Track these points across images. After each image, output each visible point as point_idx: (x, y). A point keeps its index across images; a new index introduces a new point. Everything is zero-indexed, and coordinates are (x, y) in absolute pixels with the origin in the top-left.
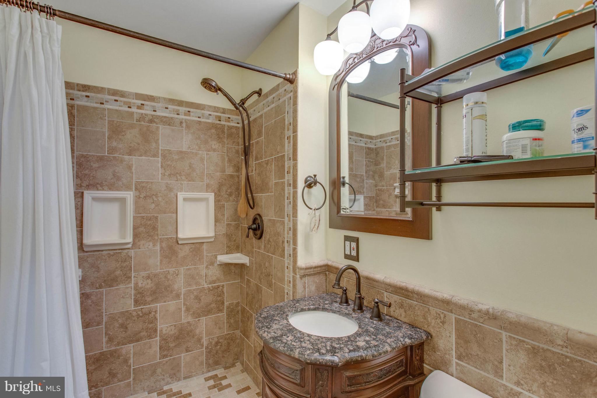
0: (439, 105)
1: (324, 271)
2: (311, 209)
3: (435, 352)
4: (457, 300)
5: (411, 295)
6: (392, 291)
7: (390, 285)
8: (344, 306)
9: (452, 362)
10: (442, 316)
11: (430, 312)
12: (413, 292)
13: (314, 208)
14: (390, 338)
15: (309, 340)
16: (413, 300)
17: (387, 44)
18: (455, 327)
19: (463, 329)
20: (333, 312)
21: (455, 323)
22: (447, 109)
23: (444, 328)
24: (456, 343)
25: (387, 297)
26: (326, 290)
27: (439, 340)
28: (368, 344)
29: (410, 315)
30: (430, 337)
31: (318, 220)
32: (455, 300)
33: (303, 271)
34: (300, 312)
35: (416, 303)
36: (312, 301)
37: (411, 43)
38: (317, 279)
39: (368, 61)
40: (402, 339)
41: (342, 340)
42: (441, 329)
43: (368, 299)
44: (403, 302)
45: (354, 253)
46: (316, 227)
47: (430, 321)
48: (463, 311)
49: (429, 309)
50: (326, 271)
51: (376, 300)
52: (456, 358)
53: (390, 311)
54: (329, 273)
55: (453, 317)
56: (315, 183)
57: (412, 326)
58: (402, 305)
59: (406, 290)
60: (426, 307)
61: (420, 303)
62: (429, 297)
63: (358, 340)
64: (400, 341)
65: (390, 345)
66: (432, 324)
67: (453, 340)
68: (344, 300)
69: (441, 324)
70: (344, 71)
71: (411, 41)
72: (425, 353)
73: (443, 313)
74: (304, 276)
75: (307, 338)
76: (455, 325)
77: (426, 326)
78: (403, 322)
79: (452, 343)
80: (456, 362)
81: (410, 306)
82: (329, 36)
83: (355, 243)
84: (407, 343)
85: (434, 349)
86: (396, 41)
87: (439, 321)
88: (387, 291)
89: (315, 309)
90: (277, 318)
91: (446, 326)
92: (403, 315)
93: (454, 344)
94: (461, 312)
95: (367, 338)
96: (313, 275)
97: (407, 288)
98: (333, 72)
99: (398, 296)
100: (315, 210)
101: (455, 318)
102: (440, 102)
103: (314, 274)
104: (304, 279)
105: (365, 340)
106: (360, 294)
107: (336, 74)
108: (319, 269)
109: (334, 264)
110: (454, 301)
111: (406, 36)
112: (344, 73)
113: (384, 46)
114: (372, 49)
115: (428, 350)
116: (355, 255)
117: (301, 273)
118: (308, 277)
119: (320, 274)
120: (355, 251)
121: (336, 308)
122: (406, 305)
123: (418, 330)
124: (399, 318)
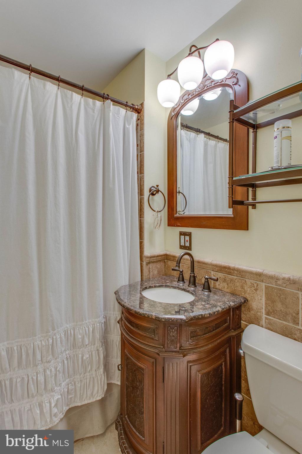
0: (255, 130)
1: (164, 260)
2: (155, 211)
3: (250, 311)
4: (267, 272)
5: (233, 272)
6: (217, 270)
7: (216, 266)
8: (181, 283)
9: (262, 317)
10: (255, 285)
11: (246, 283)
12: (234, 269)
13: (157, 211)
14: (220, 302)
15: (161, 306)
16: (234, 276)
17: (215, 84)
18: (265, 292)
19: (271, 293)
20: (173, 288)
21: (265, 289)
22: (261, 133)
23: (257, 294)
24: (266, 304)
25: (213, 275)
26: (165, 273)
27: (252, 303)
28: (205, 307)
29: (231, 287)
30: (246, 301)
31: (160, 220)
32: (266, 272)
33: (148, 259)
34: (148, 288)
35: (236, 277)
36: (156, 281)
37: (234, 84)
38: (159, 265)
39: (197, 98)
40: (228, 303)
41: (185, 305)
42: (255, 295)
43: (198, 278)
44: (226, 278)
45: (187, 244)
46: (158, 225)
47: (246, 290)
48: (271, 280)
49: (245, 281)
50: (165, 259)
51: (207, 277)
52: (265, 314)
53: (216, 285)
54: (167, 261)
55: (263, 285)
56: (158, 191)
57: (233, 294)
58: (225, 280)
59: (229, 268)
60: (243, 280)
61: (239, 277)
62: (246, 272)
63: (197, 305)
64: (227, 304)
65: (220, 307)
66: (248, 292)
67: (263, 302)
68: (181, 279)
69: (254, 291)
70: (181, 104)
71: (234, 82)
72: (242, 313)
73: (256, 283)
74: (149, 263)
75: (160, 305)
76: (265, 290)
77: (243, 294)
78: (226, 292)
79: (263, 304)
80: (265, 317)
81: (232, 280)
82: (169, 76)
83: (189, 237)
84: (232, 305)
85: (249, 310)
86: (222, 81)
87: (253, 289)
88: (214, 270)
89: (160, 286)
90: (133, 293)
91: (258, 292)
92: (226, 287)
93: (264, 304)
94: (270, 281)
95: (203, 303)
96: (155, 262)
97: (229, 267)
98: (171, 105)
99: (223, 273)
100: (157, 212)
101: (265, 286)
102: (256, 127)
103: (157, 262)
104: (149, 265)
105: (202, 305)
106: (194, 274)
107: (173, 107)
108: (160, 257)
109: (172, 254)
110: (264, 273)
111: (230, 78)
112: (180, 106)
113: (213, 85)
114: (203, 88)
115: (245, 311)
116: (188, 245)
117: (147, 261)
118: (153, 264)
119: (161, 261)
120: (189, 242)
121: (175, 285)
122: (228, 280)
123: (238, 296)
124: (222, 290)
